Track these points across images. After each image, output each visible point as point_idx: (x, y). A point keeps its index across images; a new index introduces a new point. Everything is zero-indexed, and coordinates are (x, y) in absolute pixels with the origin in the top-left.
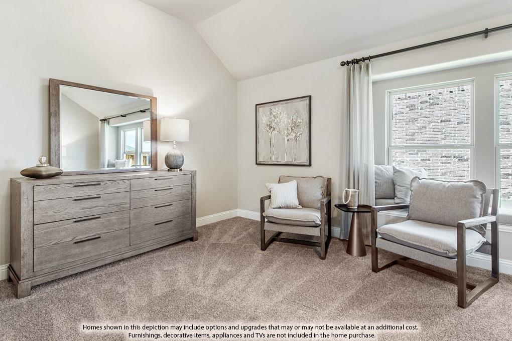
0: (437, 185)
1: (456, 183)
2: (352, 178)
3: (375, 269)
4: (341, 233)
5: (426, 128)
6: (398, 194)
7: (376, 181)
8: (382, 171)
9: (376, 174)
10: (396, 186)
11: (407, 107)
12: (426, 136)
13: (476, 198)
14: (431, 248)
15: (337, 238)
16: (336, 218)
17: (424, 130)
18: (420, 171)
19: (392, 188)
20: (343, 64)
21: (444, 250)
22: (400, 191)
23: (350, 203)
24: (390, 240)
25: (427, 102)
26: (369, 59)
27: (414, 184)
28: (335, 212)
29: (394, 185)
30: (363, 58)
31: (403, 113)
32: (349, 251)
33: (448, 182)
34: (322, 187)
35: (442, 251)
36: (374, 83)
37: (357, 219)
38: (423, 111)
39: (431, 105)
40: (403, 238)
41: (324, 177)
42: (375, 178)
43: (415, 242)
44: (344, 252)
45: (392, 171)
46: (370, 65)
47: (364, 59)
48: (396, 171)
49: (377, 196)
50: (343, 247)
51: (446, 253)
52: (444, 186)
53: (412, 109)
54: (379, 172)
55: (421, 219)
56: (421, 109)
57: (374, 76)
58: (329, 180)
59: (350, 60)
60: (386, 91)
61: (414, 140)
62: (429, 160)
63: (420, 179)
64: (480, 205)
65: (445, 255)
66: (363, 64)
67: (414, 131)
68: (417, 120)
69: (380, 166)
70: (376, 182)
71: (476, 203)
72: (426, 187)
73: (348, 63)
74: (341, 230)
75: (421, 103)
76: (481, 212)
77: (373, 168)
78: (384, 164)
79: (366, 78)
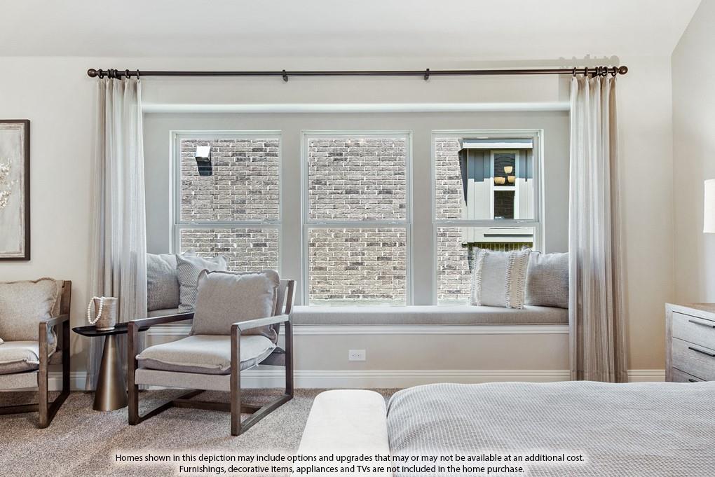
0: (227, 280)
1: (249, 275)
2: (107, 278)
3: (134, 420)
4: (87, 378)
5: (260, 192)
6: (184, 299)
7: (151, 280)
8: (160, 264)
9: (150, 268)
10: (182, 288)
11: (233, 155)
12: (260, 206)
13: (267, 293)
14: (203, 366)
15: (81, 391)
16: (80, 353)
17: (258, 196)
18: (217, 262)
19: (176, 291)
20: (92, 73)
21: (217, 365)
22: (186, 294)
23: (102, 321)
24: (155, 368)
25: (261, 150)
26: (136, 75)
27: (202, 281)
28: (78, 343)
29: (179, 286)
30: (127, 71)
31: (227, 164)
32: (98, 406)
33: (241, 274)
34: (50, 299)
35: (215, 367)
36: (146, 115)
37: (112, 346)
38: (256, 163)
39: (268, 155)
40: (171, 361)
41: (56, 279)
42: (148, 276)
43: (186, 362)
44: (89, 409)
45: (175, 263)
46: (139, 86)
47: (129, 74)
48: (181, 263)
49: (152, 305)
50: (89, 401)
51: (219, 368)
52: (235, 280)
53: (241, 160)
54: (155, 265)
55: (206, 332)
56: (254, 160)
57: (144, 105)
58: (67, 285)
59: (105, 69)
60: (171, 131)
61: (243, 212)
62: (265, 245)
63: (208, 273)
64: (272, 302)
65: (218, 372)
66: (127, 82)
67: (243, 197)
68: (248, 179)
69: (159, 256)
70: (148, 283)
71: (267, 299)
72: (213, 284)
73: (101, 74)
74: (88, 374)
75: (254, 150)
76: (273, 311)
77: (145, 259)
78: (168, 252)
79: (133, 106)
